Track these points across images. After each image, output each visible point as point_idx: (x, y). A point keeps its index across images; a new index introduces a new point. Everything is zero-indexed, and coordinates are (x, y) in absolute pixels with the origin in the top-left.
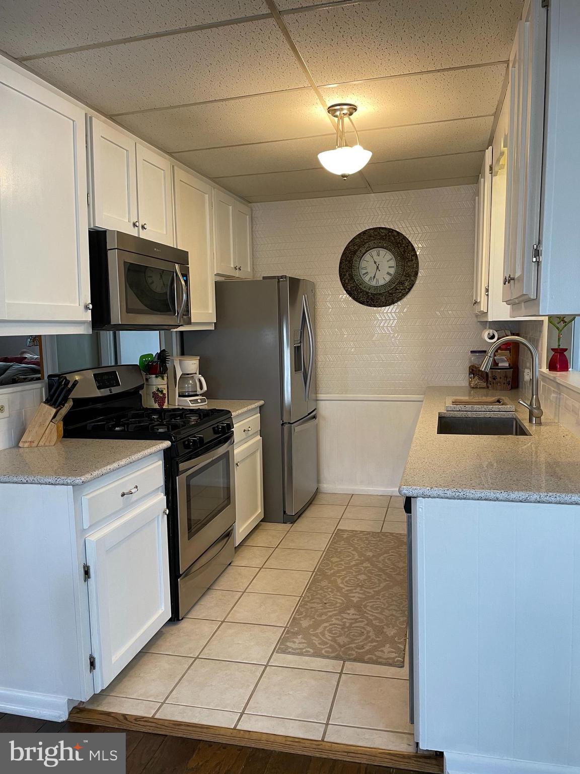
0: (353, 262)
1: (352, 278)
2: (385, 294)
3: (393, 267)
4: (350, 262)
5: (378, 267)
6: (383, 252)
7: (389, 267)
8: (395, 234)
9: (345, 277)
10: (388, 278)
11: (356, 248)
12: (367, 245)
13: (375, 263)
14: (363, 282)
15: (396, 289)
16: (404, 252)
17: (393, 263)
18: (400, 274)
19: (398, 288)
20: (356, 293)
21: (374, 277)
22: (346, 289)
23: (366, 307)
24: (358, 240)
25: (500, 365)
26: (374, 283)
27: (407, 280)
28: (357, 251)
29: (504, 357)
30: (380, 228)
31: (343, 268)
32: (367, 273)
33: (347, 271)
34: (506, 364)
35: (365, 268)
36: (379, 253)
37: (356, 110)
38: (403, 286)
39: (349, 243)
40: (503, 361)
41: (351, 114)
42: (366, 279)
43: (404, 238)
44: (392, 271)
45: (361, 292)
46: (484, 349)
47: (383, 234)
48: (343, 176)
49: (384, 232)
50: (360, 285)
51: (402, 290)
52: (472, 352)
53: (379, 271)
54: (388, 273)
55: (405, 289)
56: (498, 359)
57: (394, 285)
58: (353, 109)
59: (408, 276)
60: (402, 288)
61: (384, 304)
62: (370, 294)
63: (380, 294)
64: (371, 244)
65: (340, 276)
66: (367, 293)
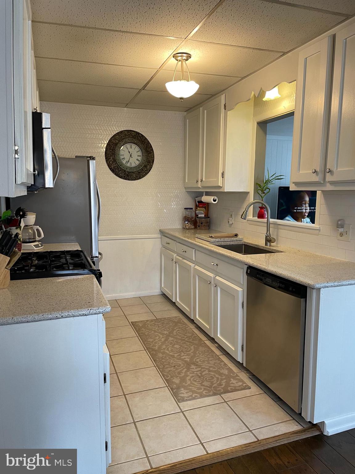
0: (115, 150)
1: (115, 160)
2: (136, 173)
3: (140, 156)
4: (114, 150)
5: (131, 156)
6: (134, 146)
7: (138, 156)
8: (140, 135)
9: (110, 160)
10: (137, 163)
11: (117, 142)
12: (124, 141)
13: (129, 152)
14: (122, 164)
15: (143, 170)
16: (147, 147)
17: (140, 153)
18: (145, 161)
19: (144, 169)
20: (117, 171)
21: (129, 161)
22: (111, 168)
23: (123, 180)
24: (117, 137)
25: (199, 216)
26: (128, 165)
27: (149, 165)
28: (117, 143)
29: (202, 212)
30: (131, 131)
31: (108, 154)
32: (124, 158)
33: (111, 156)
34: (203, 216)
35: (123, 155)
36: (131, 147)
37: (190, 57)
38: (146, 168)
39: (111, 138)
40: (202, 214)
41: (187, 60)
42: (124, 162)
43: (146, 138)
44: (140, 158)
45: (121, 170)
46: (191, 207)
47: (134, 135)
48: (181, 98)
49: (134, 134)
50: (121, 165)
51: (146, 171)
52: (185, 209)
53: (132, 158)
54: (137, 160)
55: (147, 170)
56: (198, 213)
57: (142, 167)
58: (189, 56)
59: (149, 163)
60: (145, 169)
61: (135, 179)
62: (126, 172)
63: (133, 172)
64: (127, 140)
65: (106, 159)
66: (125, 171)
